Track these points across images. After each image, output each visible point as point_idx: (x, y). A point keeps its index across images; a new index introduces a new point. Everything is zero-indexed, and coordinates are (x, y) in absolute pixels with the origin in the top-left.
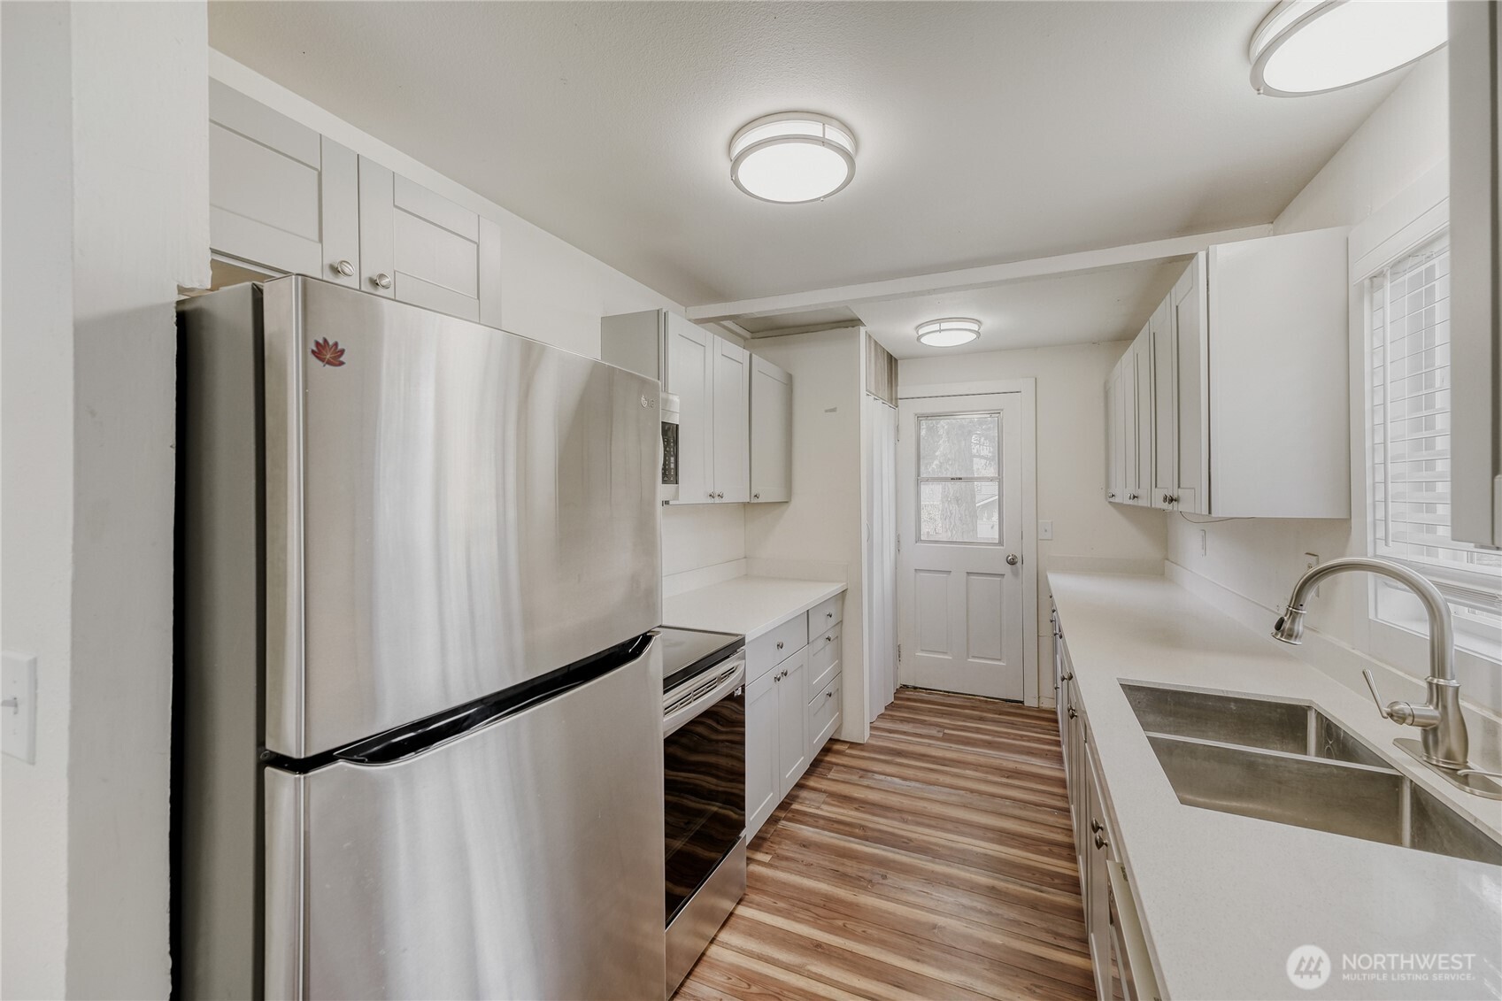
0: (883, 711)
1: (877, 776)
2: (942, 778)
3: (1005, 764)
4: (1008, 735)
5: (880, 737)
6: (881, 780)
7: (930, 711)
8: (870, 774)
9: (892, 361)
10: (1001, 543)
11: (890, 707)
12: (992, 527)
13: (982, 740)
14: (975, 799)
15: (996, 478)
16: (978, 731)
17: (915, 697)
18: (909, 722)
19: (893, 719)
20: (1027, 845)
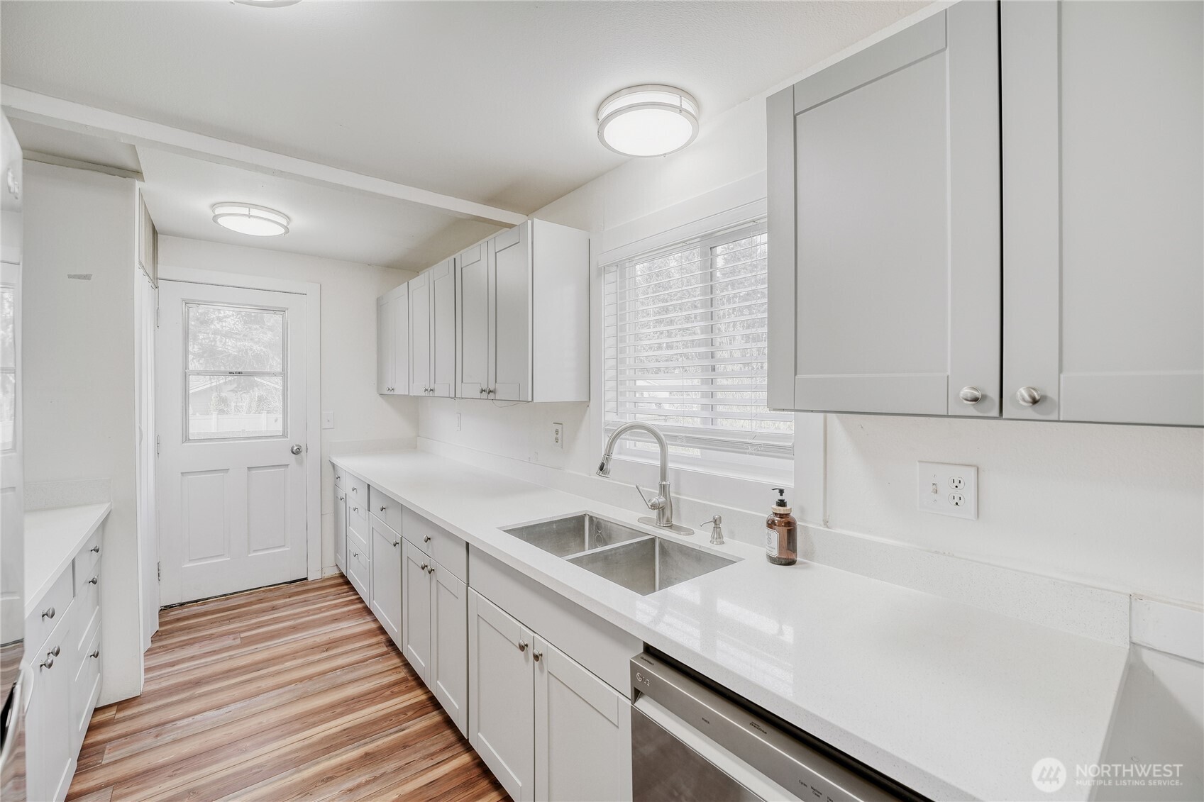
0: (149, 645)
1: (179, 723)
2: (263, 684)
3: (318, 640)
4: (308, 613)
5: (160, 677)
6: (187, 725)
7: (212, 622)
8: (170, 725)
9: (155, 233)
10: (284, 435)
11: (157, 636)
12: (276, 421)
13: (284, 628)
14: (309, 687)
15: (281, 373)
16: (276, 621)
17: (186, 614)
18: (191, 644)
19: (167, 649)
20: (372, 699)
